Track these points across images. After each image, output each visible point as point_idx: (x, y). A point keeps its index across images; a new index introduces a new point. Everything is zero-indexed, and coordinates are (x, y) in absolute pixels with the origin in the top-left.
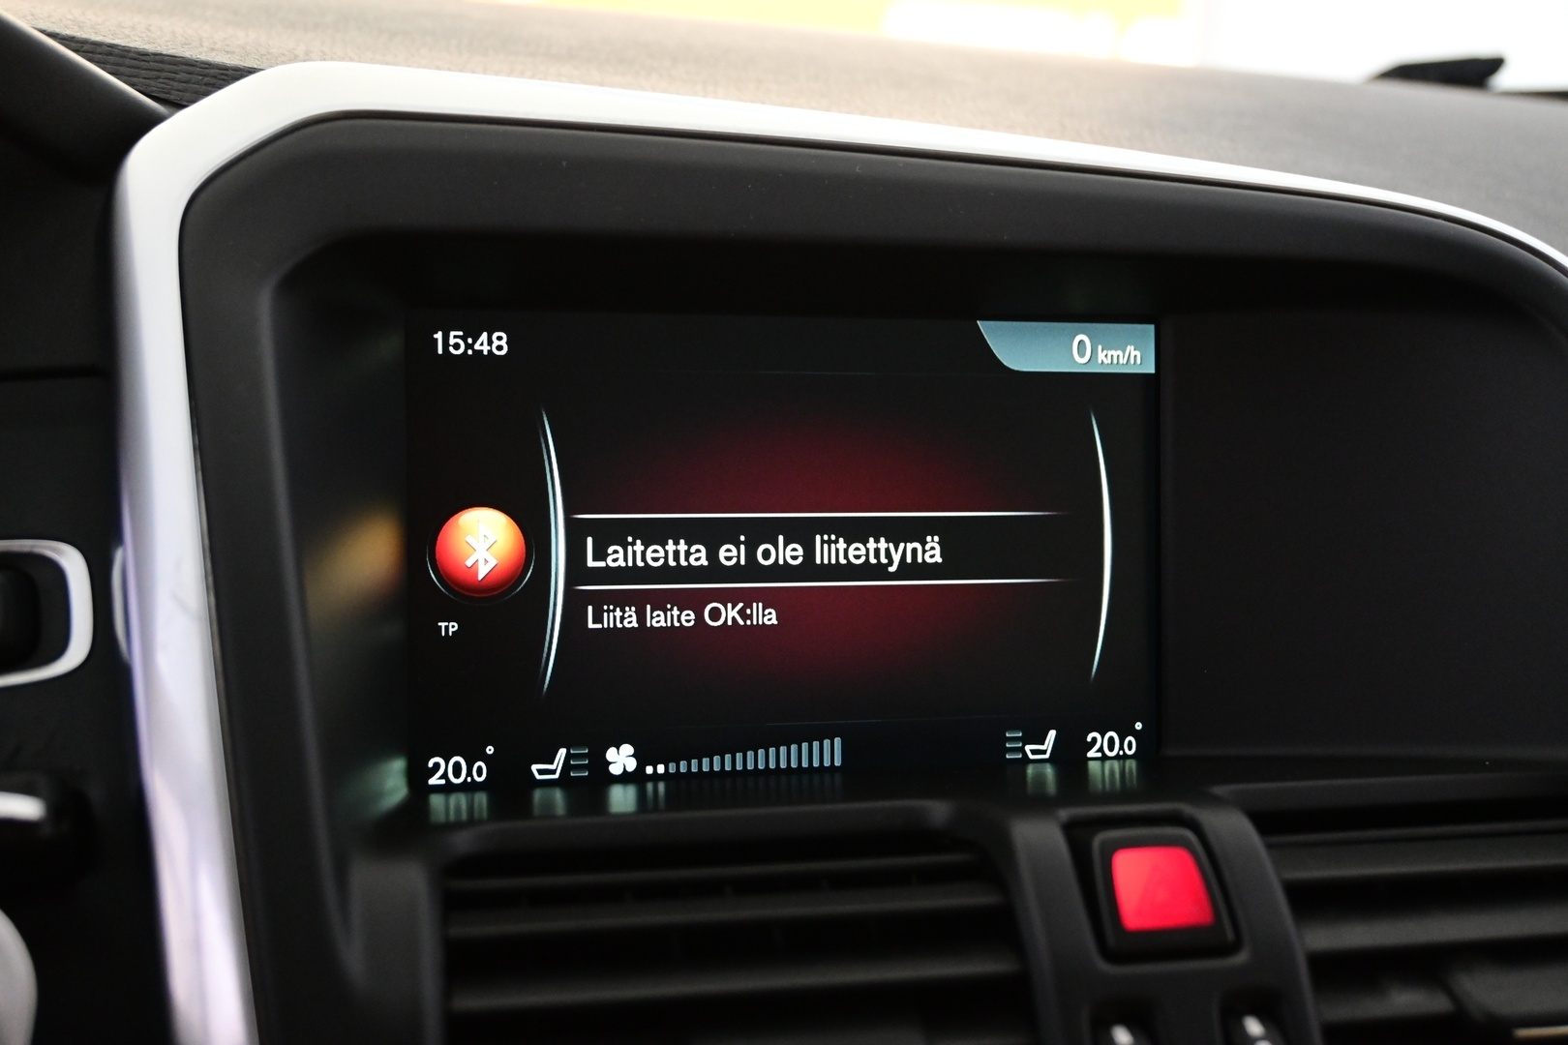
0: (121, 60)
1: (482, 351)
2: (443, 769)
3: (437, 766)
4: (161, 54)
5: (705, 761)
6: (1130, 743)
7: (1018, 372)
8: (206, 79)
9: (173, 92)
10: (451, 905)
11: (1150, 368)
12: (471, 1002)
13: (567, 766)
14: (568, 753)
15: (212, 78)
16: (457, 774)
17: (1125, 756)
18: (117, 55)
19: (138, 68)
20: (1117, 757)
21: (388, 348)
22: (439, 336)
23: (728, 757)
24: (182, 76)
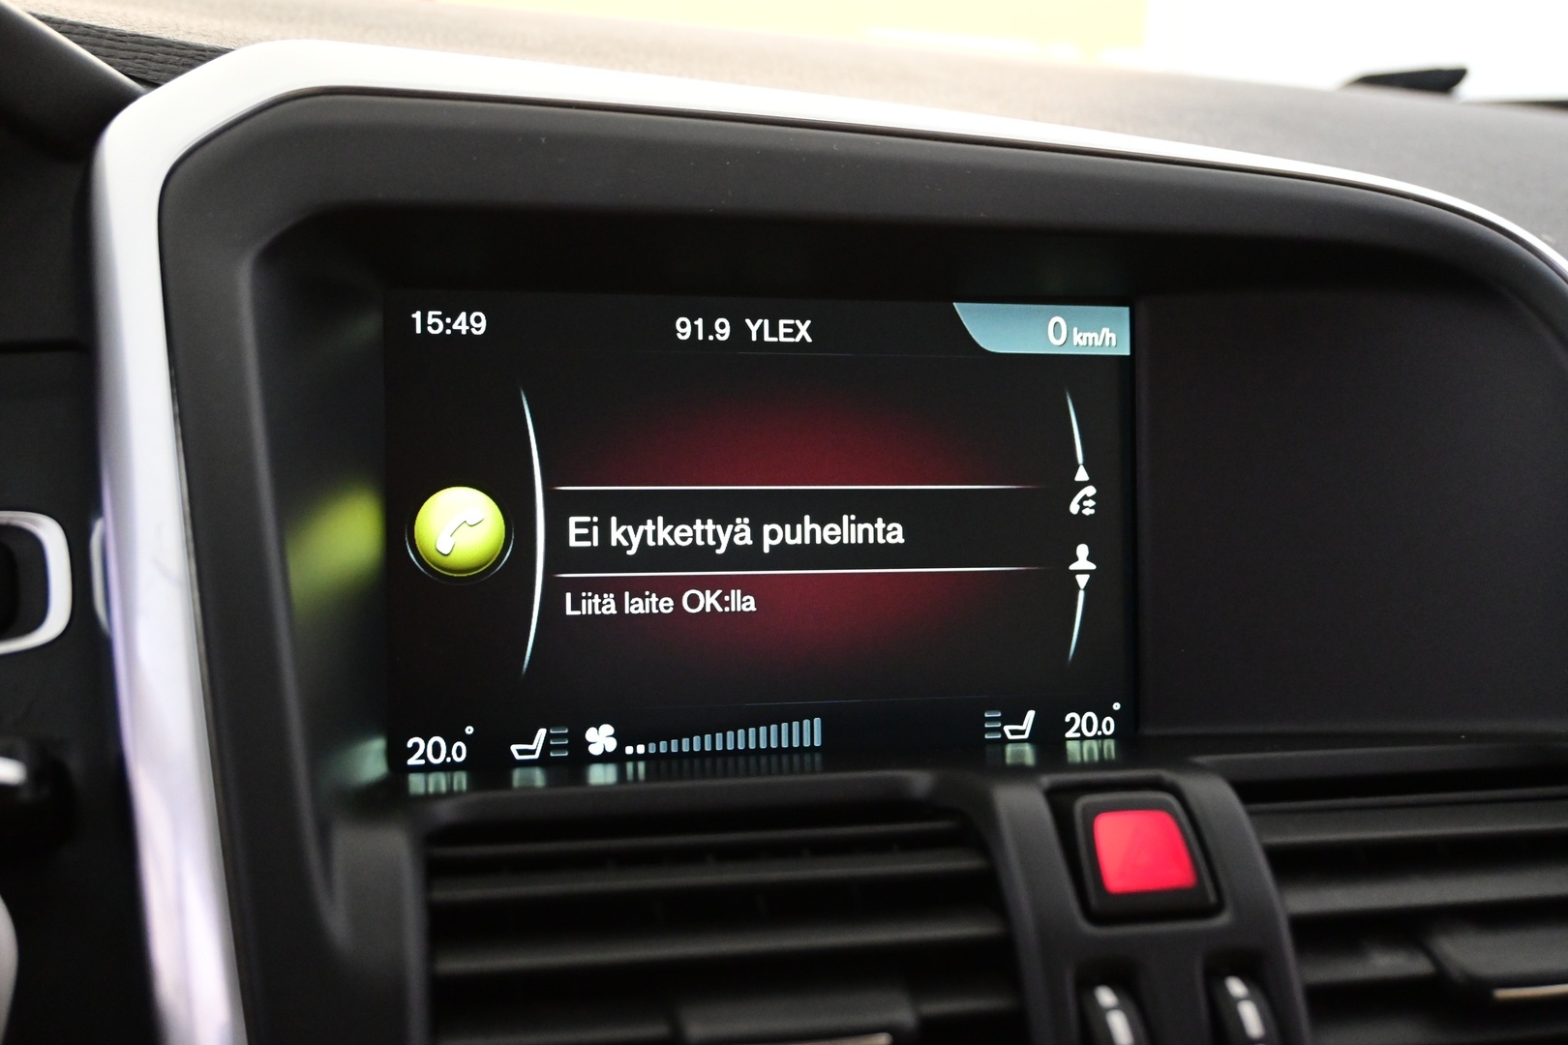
0: (98, 41)
1: (460, 331)
2: (423, 748)
3: (416, 746)
4: (138, 35)
5: (685, 741)
6: (1108, 724)
7: (994, 353)
8: (184, 60)
9: (150, 72)
10: (434, 870)
11: (1125, 350)
12: (456, 964)
13: (546, 747)
14: (548, 733)
15: (190, 57)
16: (436, 754)
17: (1103, 737)
18: (94, 36)
19: (115, 48)
20: (1096, 737)
21: (367, 328)
22: (417, 316)
23: (708, 737)
24: (160, 57)
